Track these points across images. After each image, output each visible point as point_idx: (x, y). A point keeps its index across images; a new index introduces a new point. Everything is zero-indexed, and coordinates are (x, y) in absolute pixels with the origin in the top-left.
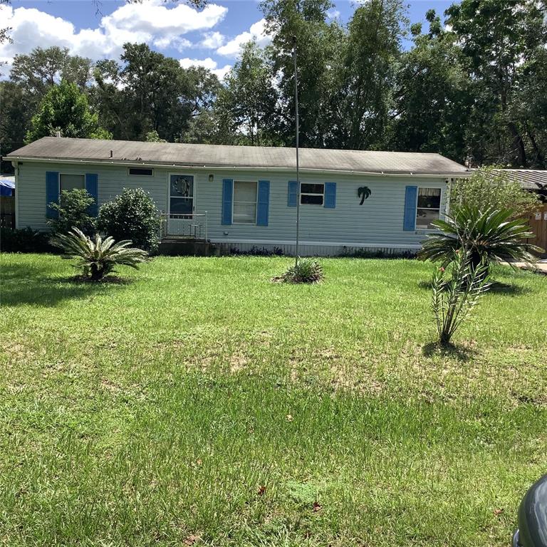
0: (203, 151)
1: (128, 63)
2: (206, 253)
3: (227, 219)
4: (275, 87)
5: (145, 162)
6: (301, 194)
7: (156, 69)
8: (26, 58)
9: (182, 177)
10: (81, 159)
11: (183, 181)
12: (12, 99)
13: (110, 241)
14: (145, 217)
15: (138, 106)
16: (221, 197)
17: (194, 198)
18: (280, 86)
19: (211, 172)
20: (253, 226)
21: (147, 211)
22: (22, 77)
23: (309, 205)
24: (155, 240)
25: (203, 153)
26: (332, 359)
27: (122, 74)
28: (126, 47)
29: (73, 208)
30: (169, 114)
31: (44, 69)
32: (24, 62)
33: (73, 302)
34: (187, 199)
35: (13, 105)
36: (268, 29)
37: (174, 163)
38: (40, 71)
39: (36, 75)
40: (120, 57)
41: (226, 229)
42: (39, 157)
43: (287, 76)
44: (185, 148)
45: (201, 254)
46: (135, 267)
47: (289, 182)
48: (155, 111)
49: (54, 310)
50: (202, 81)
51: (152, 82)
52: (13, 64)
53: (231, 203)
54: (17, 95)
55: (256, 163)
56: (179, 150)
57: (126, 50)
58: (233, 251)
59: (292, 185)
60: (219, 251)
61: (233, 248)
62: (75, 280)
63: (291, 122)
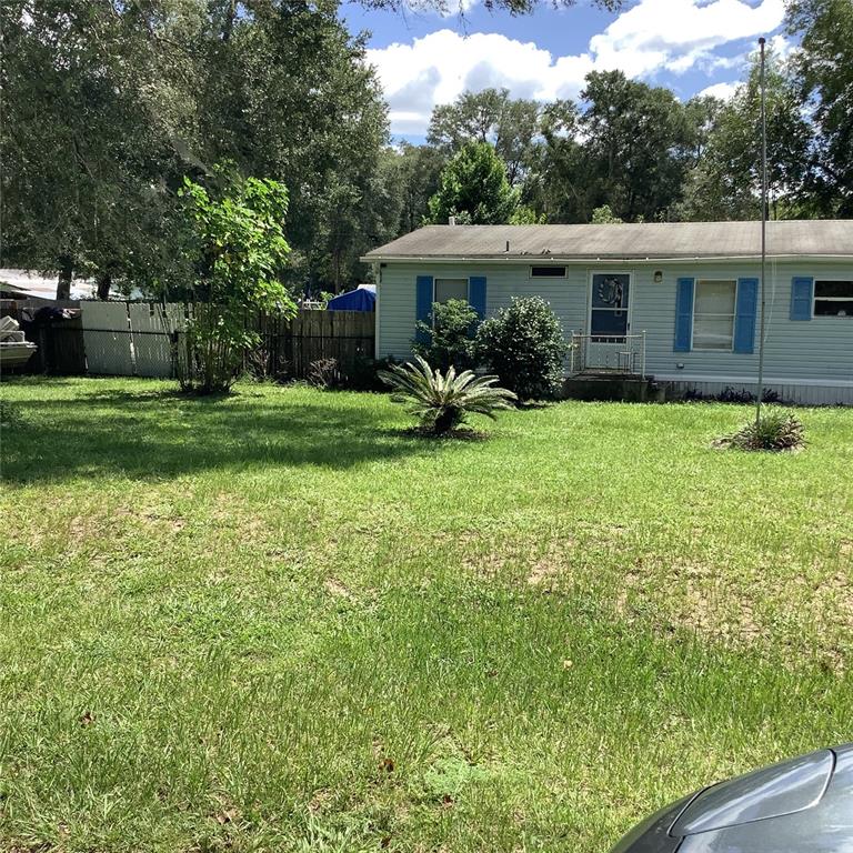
0: (653, 235)
1: (592, 104)
2: (643, 397)
3: (682, 342)
4: (807, 120)
5: (555, 256)
6: (814, 299)
7: (633, 109)
8: (449, 109)
9: (611, 277)
10: (463, 256)
11: (612, 283)
12: (429, 172)
13: (467, 376)
14: (540, 340)
15: (604, 167)
16: (673, 307)
17: (630, 310)
18: (816, 118)
19: (658, 268)
20: (728, 356)
21: (545, 332)
22: (444, 138)
23: (830, 317)
24: (557, 376)
25: (653, 237)
26: (700, 578)
27: (583, 121)
28: (589, 78)
29: (447, 328)
30: (654, 176)
31: (473, 124)
32: (446, 116)
33: (376, 465)
34: (619, 312)
35: (430, 181)
36: (793, 27)
37: (598, 255)
38: (468, 127)
39: (464, 134)
40: (580, 95)
41: (682, 358)
42: (407, 256)
43: (828, 99)
44: (627, 231)
45: (634, 398)
46: (492, 416)
47: (794, 278)
48: (630, 173)
49: (341, 474)
50: (711, 118)
51: (628, 129)
52: (432, 120)
53: (690, 317)
54: (435, 166)
55: (736, 249)
56: (618, 235)
57: (589, 83)
58: (692, 395)
59: (799, 283)
60: (663, 395)
61: (692, 390)
62: (409, 433)
63: (835, 175)
